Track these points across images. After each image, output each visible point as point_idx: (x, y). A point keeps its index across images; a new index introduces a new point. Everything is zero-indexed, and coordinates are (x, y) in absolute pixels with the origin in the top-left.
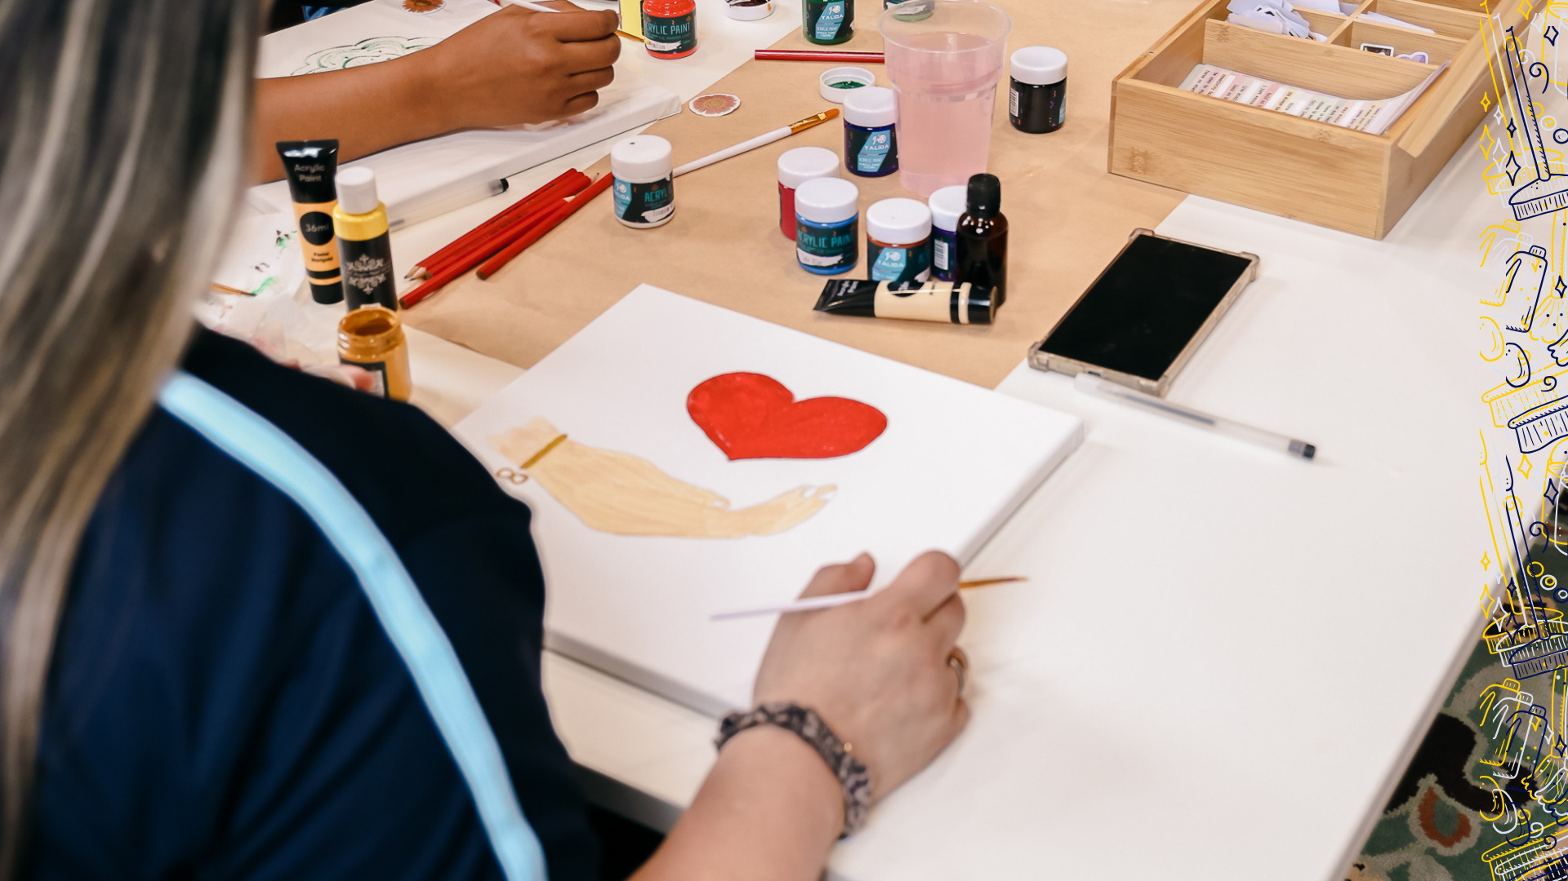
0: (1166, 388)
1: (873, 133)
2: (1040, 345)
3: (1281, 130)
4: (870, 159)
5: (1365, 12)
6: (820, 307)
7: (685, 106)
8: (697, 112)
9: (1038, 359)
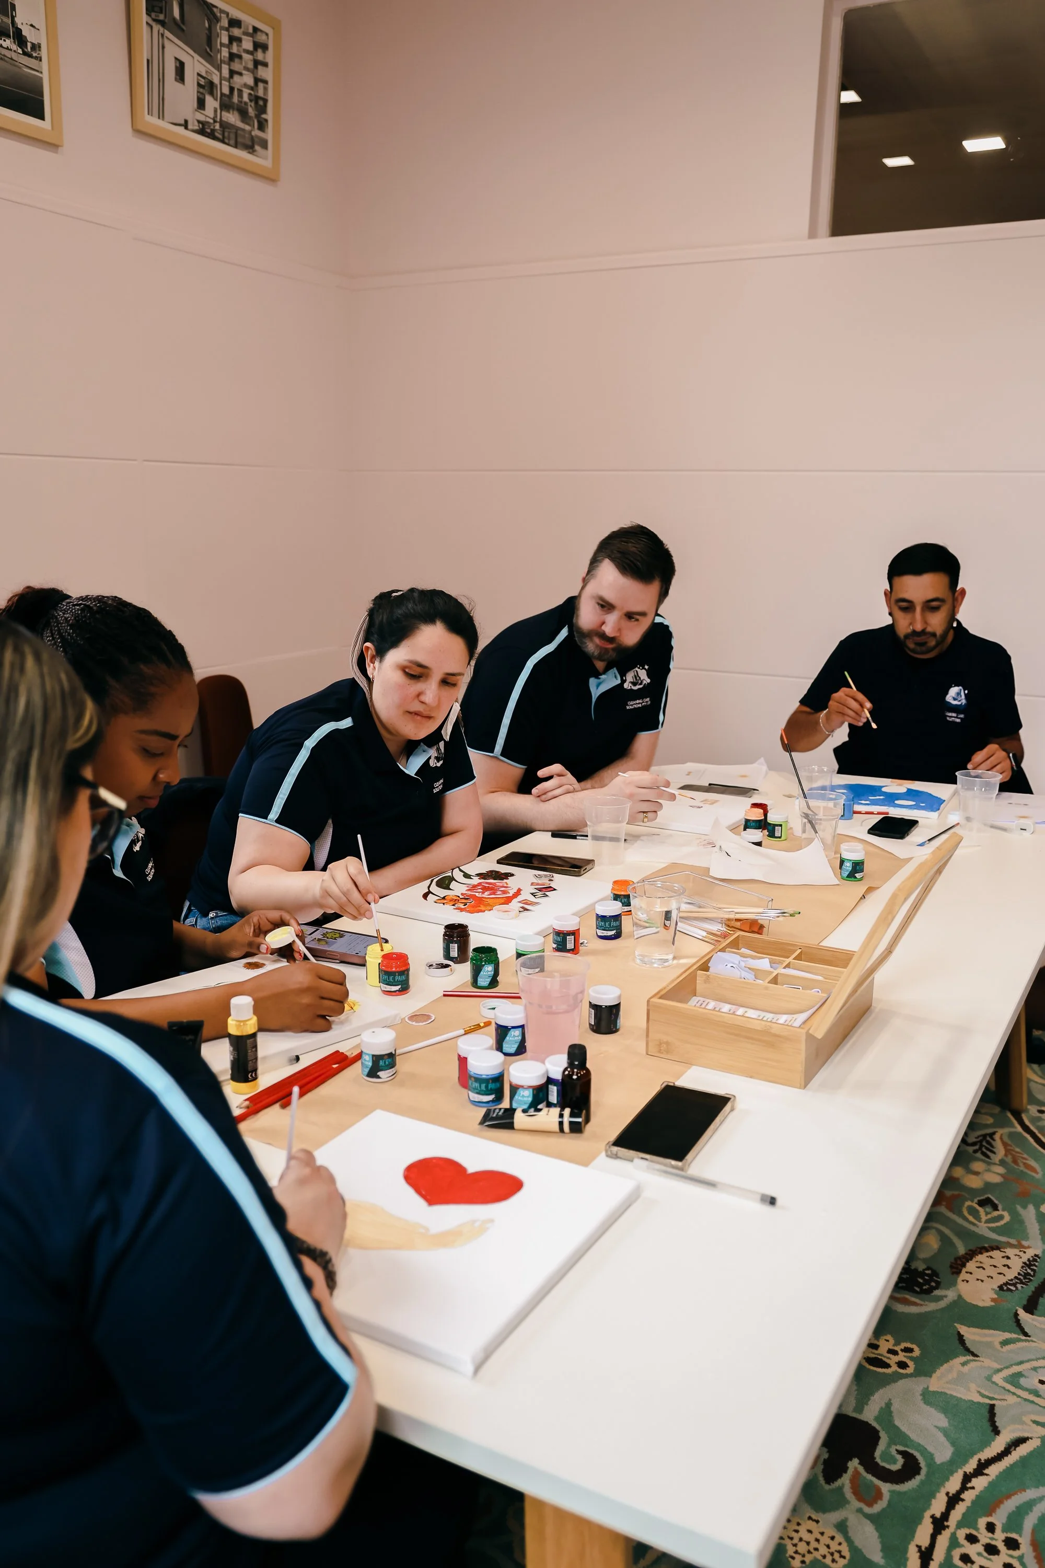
0: (687, 1166)
1: (512, 1030)
2: (612, 1143)
3: (743, 1025)
4: (511, 1045)
5: (784, 968)
6: (482, 1123)
7: (403, 1020)
8: (411, 1023)
9: (611, 1151)
